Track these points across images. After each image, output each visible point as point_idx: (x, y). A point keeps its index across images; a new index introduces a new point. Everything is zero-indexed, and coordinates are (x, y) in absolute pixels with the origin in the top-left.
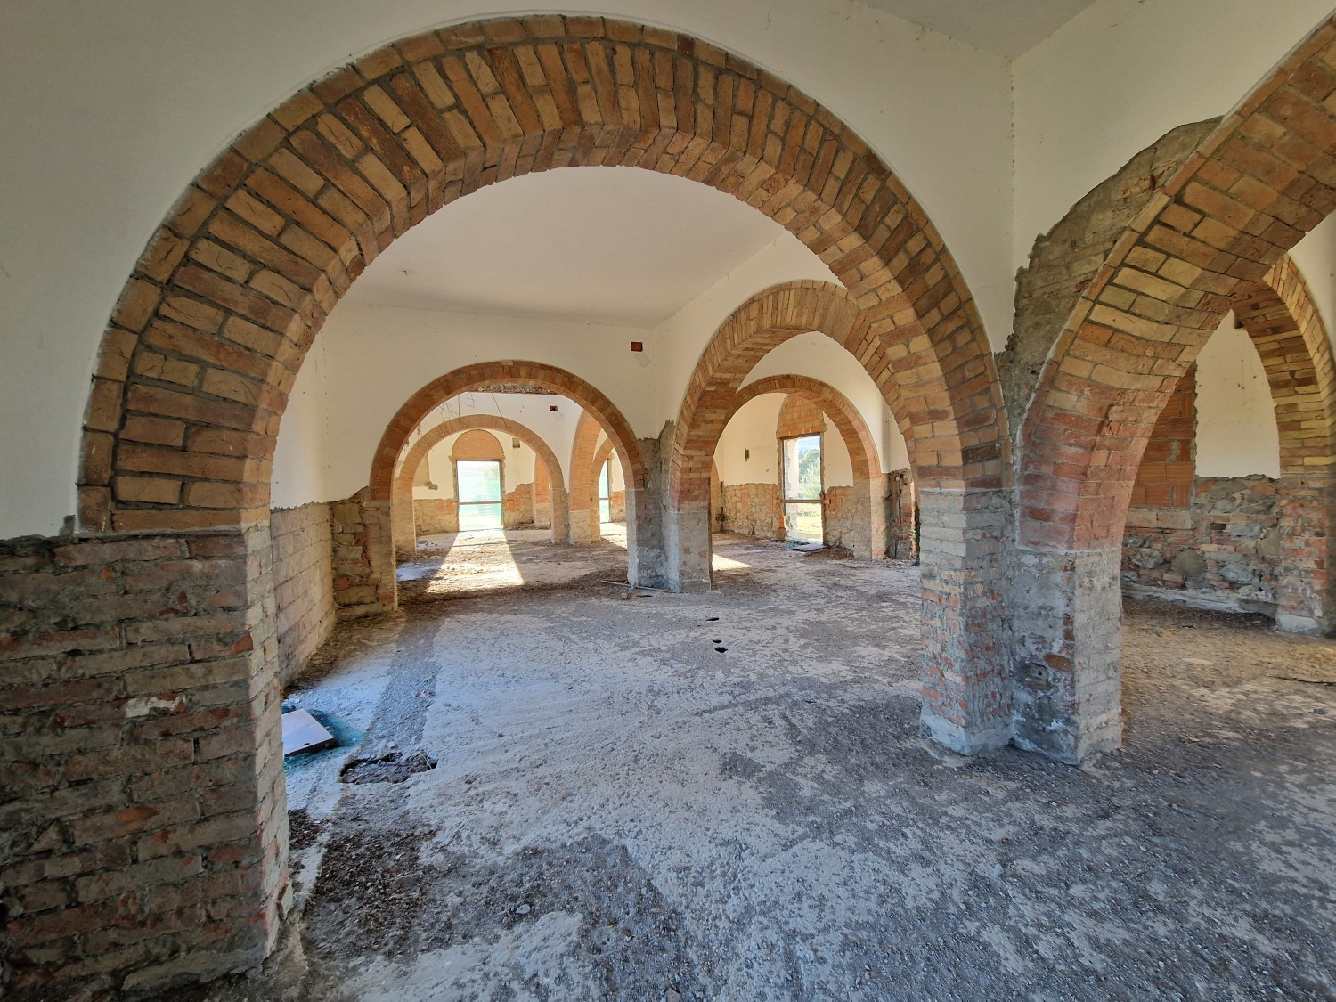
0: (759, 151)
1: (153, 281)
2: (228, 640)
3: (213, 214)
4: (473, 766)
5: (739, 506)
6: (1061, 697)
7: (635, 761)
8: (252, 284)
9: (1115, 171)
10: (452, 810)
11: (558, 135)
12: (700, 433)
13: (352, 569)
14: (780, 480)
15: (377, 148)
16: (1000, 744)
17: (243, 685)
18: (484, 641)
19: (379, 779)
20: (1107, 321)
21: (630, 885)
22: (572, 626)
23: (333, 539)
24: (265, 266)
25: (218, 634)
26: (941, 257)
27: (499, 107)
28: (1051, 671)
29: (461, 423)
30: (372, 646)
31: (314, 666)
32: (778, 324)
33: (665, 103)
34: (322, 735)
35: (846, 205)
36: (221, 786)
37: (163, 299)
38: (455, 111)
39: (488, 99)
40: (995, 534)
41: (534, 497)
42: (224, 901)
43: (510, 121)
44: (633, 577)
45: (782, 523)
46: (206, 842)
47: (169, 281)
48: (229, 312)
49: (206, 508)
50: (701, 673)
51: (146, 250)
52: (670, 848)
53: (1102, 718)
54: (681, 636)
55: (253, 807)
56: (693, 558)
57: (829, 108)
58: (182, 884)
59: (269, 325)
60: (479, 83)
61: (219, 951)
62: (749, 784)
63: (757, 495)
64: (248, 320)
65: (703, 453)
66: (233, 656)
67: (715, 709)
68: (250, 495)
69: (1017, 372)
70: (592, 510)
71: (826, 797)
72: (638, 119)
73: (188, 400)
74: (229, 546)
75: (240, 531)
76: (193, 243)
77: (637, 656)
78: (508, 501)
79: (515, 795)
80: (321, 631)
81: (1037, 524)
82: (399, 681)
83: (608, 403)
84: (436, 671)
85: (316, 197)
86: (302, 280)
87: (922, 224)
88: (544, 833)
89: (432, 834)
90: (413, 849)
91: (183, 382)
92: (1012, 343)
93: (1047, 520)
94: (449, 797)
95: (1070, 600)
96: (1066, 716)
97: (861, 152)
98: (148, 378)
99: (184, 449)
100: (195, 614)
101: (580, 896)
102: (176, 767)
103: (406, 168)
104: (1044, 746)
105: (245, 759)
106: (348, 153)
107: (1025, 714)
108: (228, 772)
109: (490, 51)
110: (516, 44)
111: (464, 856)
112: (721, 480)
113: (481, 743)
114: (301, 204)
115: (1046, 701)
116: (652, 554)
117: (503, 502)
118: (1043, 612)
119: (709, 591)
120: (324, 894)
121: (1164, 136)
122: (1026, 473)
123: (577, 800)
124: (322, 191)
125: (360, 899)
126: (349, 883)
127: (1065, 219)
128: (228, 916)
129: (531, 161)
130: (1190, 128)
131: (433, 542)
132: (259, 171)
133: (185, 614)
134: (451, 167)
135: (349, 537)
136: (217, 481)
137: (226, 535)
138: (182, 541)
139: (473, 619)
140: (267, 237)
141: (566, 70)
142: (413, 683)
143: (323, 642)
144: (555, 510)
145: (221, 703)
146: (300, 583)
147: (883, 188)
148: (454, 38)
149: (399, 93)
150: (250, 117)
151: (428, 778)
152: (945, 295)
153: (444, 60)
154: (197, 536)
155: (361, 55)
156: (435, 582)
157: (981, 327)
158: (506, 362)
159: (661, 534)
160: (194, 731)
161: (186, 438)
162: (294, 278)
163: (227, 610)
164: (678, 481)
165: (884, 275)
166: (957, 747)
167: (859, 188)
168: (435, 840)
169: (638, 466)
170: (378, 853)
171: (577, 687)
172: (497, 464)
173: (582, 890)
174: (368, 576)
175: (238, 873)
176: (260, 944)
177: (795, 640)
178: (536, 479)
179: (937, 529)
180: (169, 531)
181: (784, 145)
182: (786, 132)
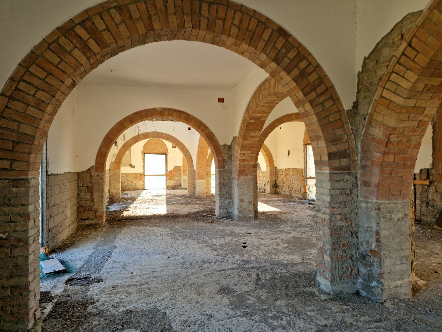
0: (228, 33)
1: (6, 96)
2: (22, 215)
3: (25, 73)
4: (117, 282)
5: (285, 180)
6: (376, 270)
7: (184, 286)
8: (36, 95)
9: (389, 31)
10: (104, 296)
11: (145, 35)
12: (248, 143)
13: (85, 203)
14: (305, 166)
15: (79, 46)
16: (351, 292)
17: (26, 231)
18: (139, 237)
19: (80, 284)
20: (388, 97)
21: (162, 324)
22: (180, 233)
23: (78, 189)
24: (40, 89)
25: (19, 213)
26: (317, 69)
27: (122, 28)
28: (372, 257)
29: (145, 136)
30: (90, 238)
31: (64, 244)
32: (276, 92)
33: (187, 19)
34: (61, 268)
35: (268, 51)
36: (18, 266)
37: (9, 101)
38: (106, 31)
39: (118, 25)
40: (347, 192)
41: (182, 173)
42: (16, 307)
43: (126, 32)
44: (217, 213)
45: (305, 189)
46: (12, 284)
47: (11, 95)
48: (28, 105)
49: (18, 170)
50: (230, 255)
51: (4, 85)
52: (184, 314)
53: (399, 283)
54: (229, 240)
55: (27, 275)
56: (245, 204)
57: (260, 12)
58: (3, 299)
59: (40, 109)
60: (115, 20)
61: (13, 324)
62: (227, 297)
63: (293, 174)
64: (34, 107)
65: (250, 152)
66: (24, 221)
67: (228, 269)
68: (32, 166)
69: (358, 118)
70: (208, 180)
71: (257, 304)
72: (176, 25)
73: (14, 134)
74: (24, 183)
75: (28, 178)
76: (18, 82)
77: (204, 247)
78: (169, 175)
79: (130, 293)
80: (70, 230)
81: (366, 188)
82: (97, 251)
83: (206, 127)
84: (114, 248)
85: (58, 65)
86: (52, 93)
87: (306, 55)
88: (137, 306)
89: (94, 303)
90: (86, 307)
91: (13, 129)
92: (356, 105)
93: (369, 186)
94: (104, 291)
95: (378, 223)
96: (378, 279)
97: (276, 28)
98: (3, 127)
99: (12, 150)
100: (13, 206)
101: (142, 325)
102: (4, 258)
103: (88, 53)
104: (370, 294)
105: (26, 257)
106: (68, 49)
107: (363, 279)
108: (20, 261)
109: (119, 8)
110: (128, 4)
111: (104, 310)
112: (275, 166)
113: (123, 275)
114: (52, 67)
115: (370, 272)
116: (226, 202)
117: (167, 175)
118: (369, 229)
119: (253, 221)
120: (51, 316)
121: (405, 17)
122: (362, 164)
123: (154, 297)
124: (59, 63)
125: (63, 319)
126: (60, 314)
127: (374, 50)
128: (17, 312)
129: (138, 43)
130: (413, 14)
131: (131, 194)
132: (40, 58)
133: (9, 206)
134: (104, 50)
135: (85, 188)
136: (21, 161)
137: (23, 180)
138: (10, 181)
139: (137, 228)
140: (41, 79)
141: (148, 11)
142: (103, 252)
143: (70, 235)
144: (189, 180)
145: (19, 237)
146: (61, 207)
147: (287, 41)
148: (106, 5)
149: (86, 26)
150: (37, 40)
151: (98, 285)
152: (319, 86)
153: (102, 13)
154: (15, 180)
155: (74, 16)
156: (125, 212)
157: (338, 99)
158: (158, 108)
159: (231, 192)
160: (10, 246)
161: (13, 146)
162: (49, 93)
163: (23, 205)
164: (238, 166)
165: (288, 78)
166: (328, 291)
167: (275, 43)
168: (94, 305)
169: (220, 158)
170: (73, 307)
171: (171, 257)
172: (164, 156)
173: (144, 324)
174: (92, 207)
175: (21, 297)
176: (27, 324)
177: (283, 245)
178: (183, 164)
179: (321, 189)
180: (6, 177)
181: (239, 30)
182: (240, 24)
